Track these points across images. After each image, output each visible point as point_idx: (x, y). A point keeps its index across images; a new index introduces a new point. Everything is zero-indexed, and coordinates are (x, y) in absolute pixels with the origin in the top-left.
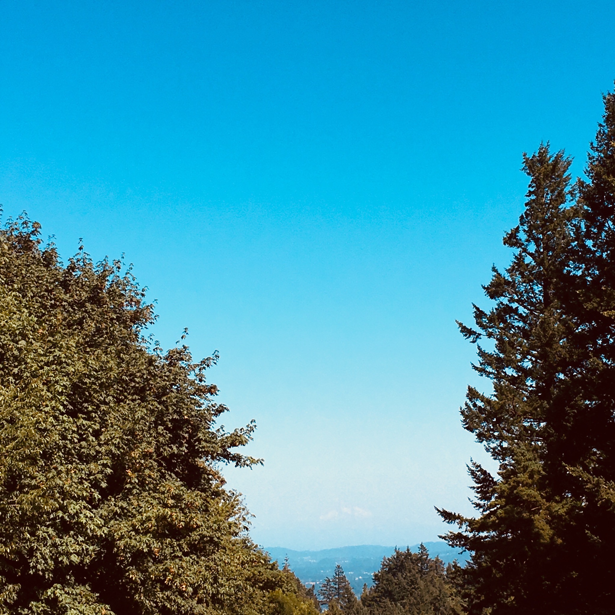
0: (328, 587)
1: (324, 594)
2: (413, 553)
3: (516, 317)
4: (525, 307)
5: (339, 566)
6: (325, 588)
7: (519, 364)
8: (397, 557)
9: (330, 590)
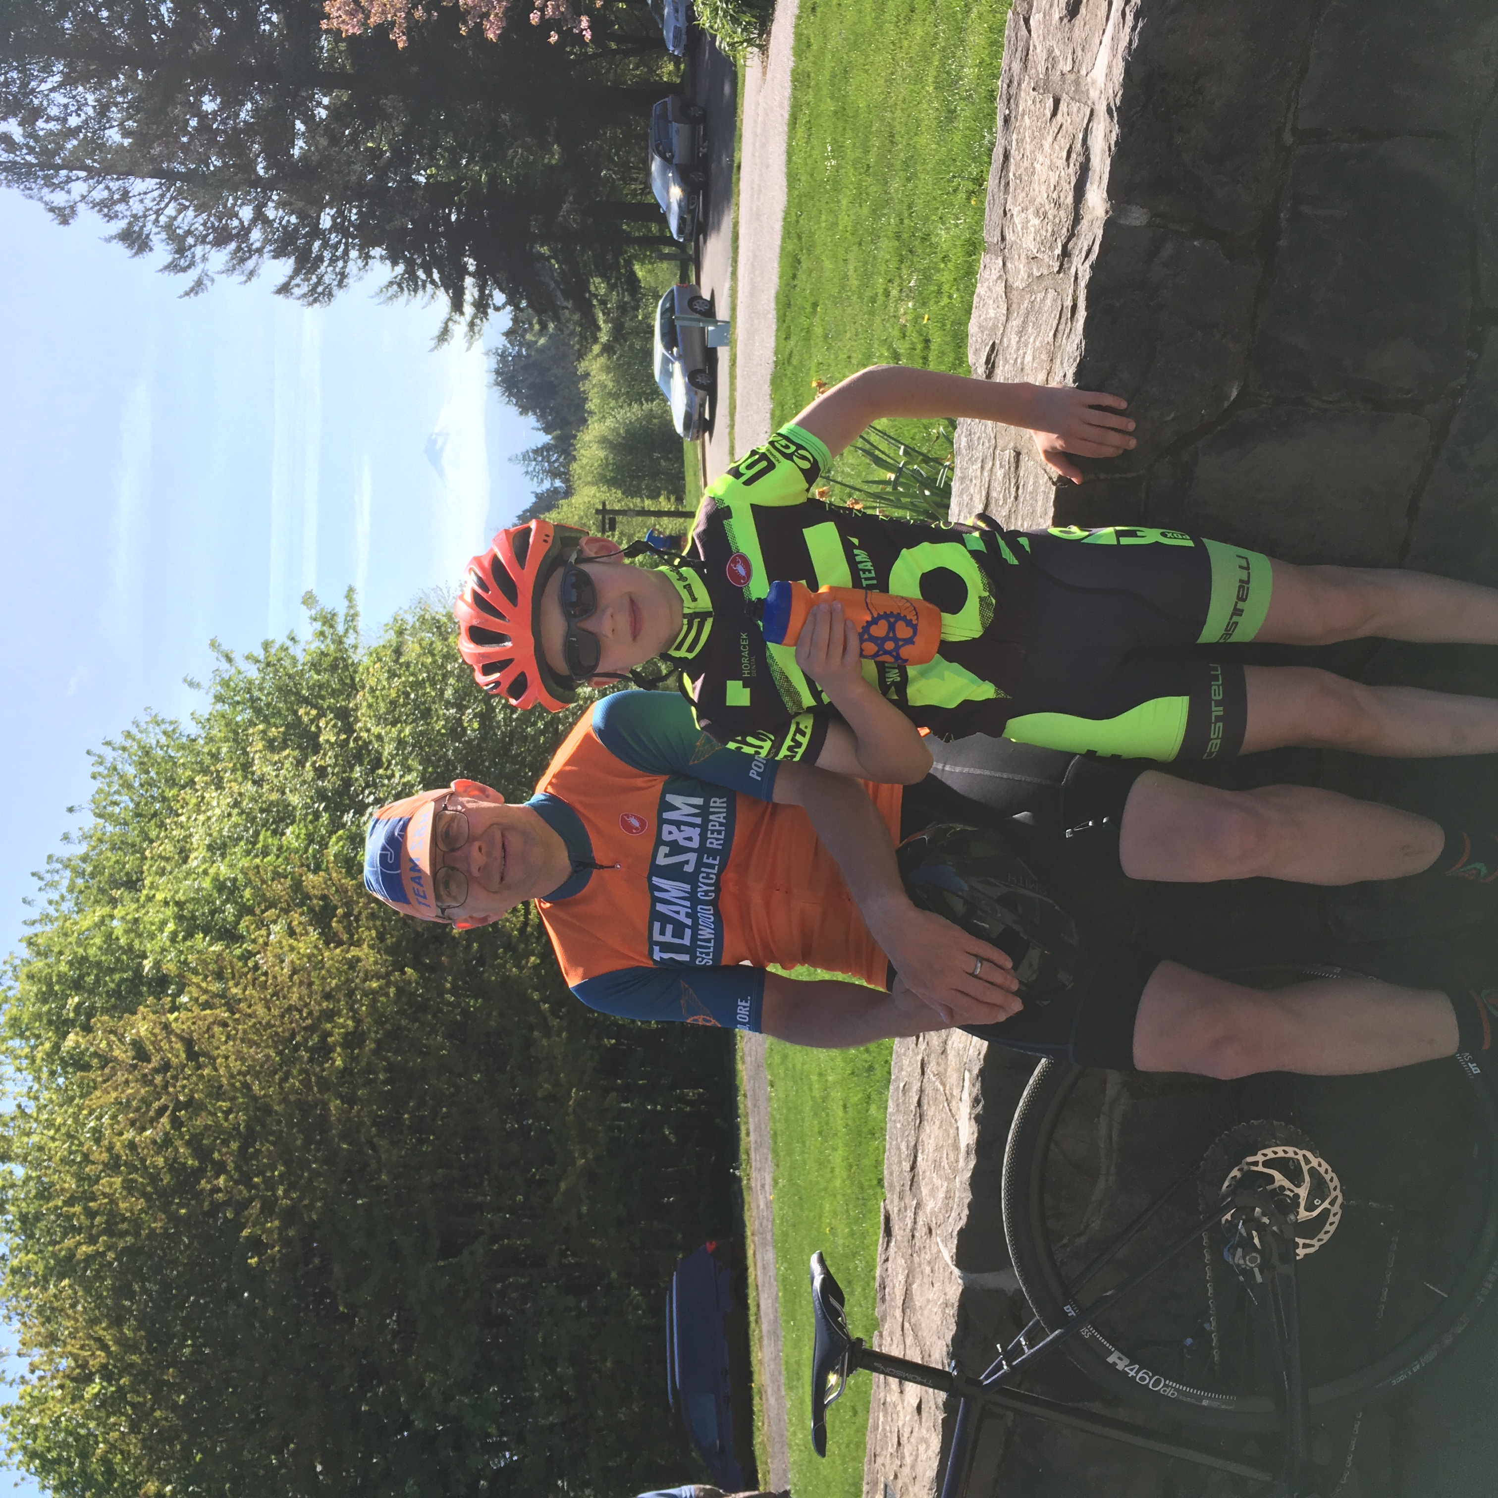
0: (534, 473)
2: (496, 366)
4: (167, 205)
5: (510, 460)
6: (535, 478)
8: (499, 385)
9: (538, 472)
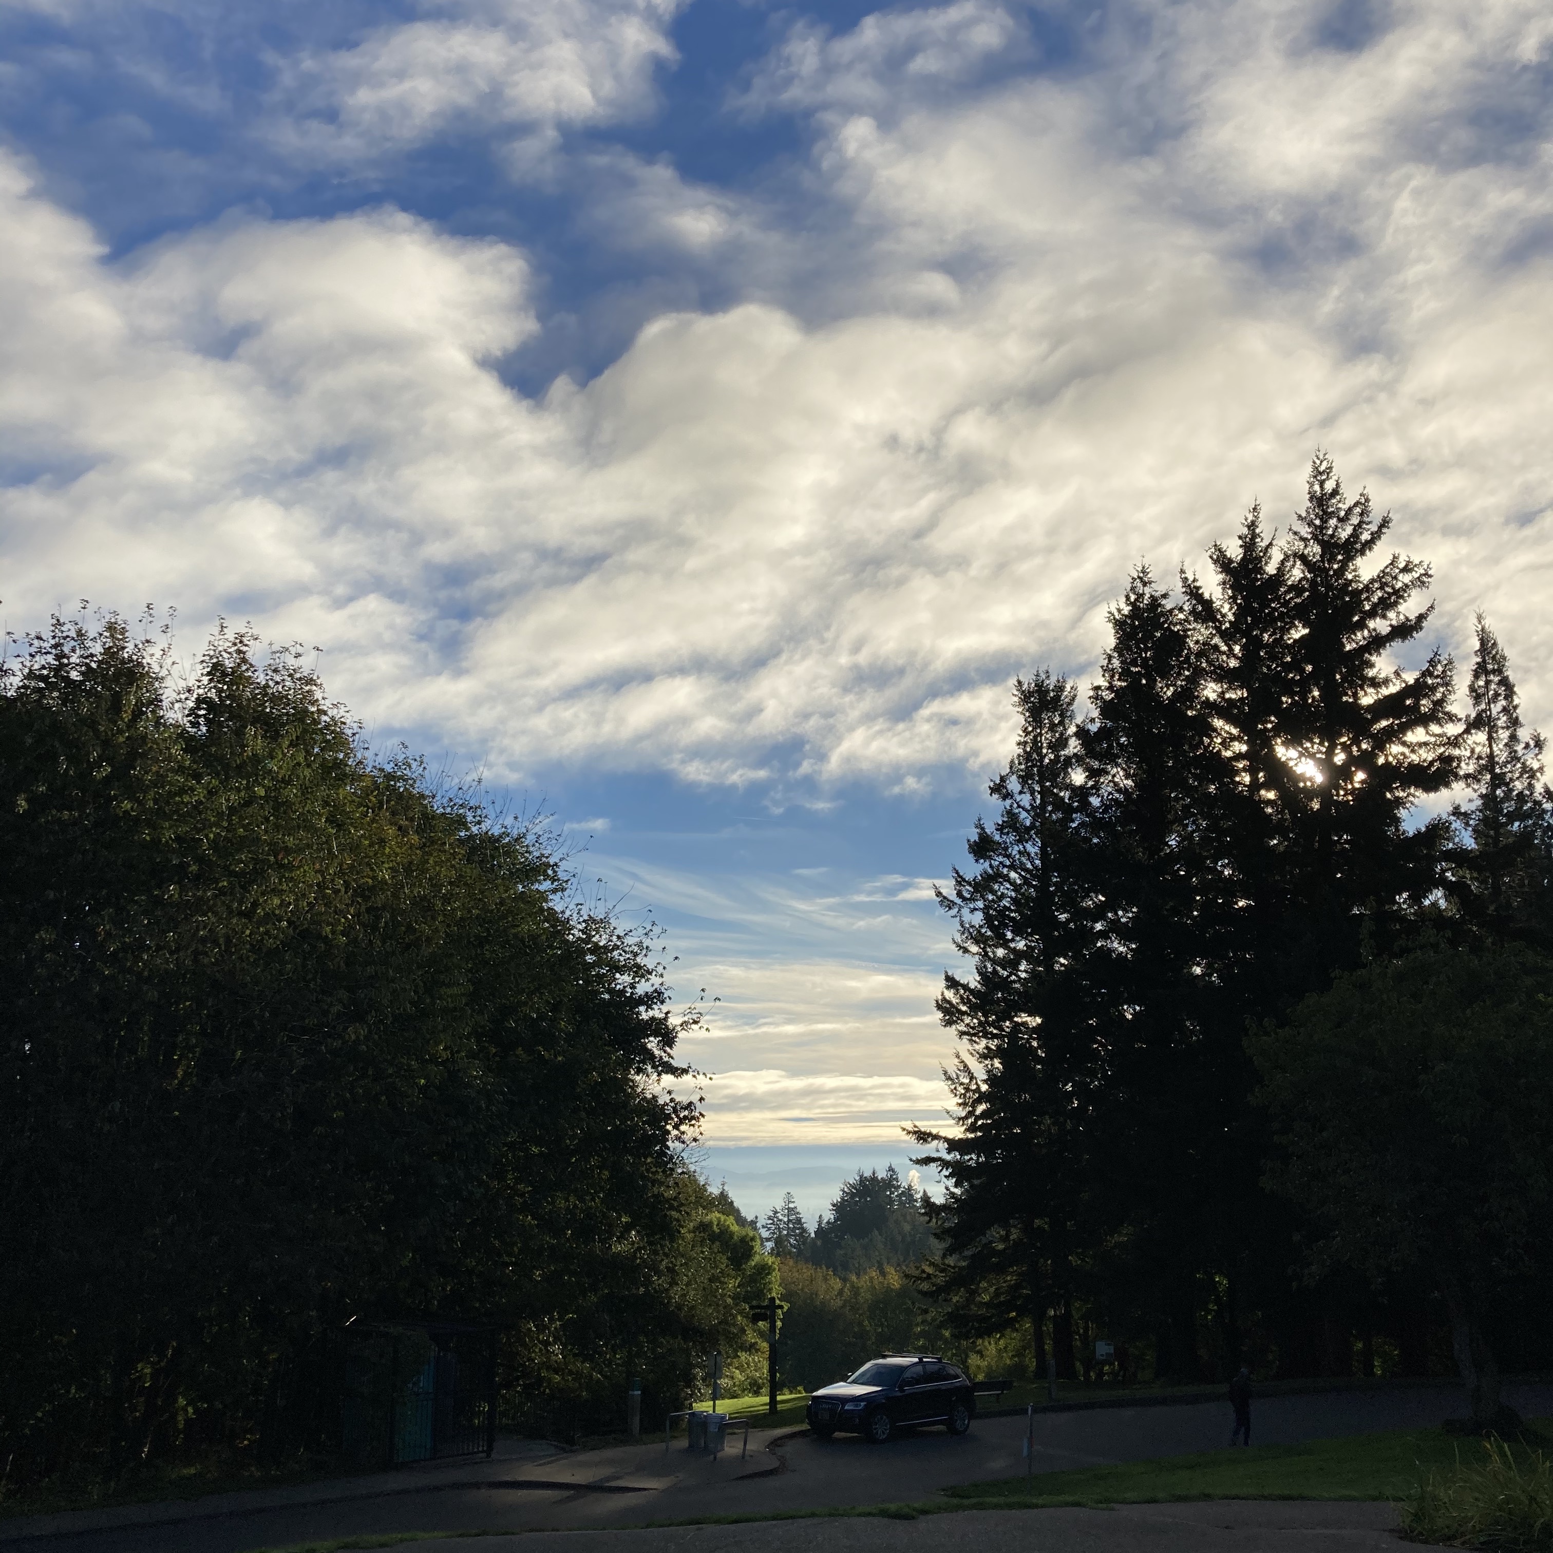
0: (775, 1219)
1: (769, 1229)
2: (879, 1178)
3: (1008, 886)
5: (789, 1193)
6: (771, 1222)
7: (1012, 945)
8: (861, 1181)
9: (777, 1225)
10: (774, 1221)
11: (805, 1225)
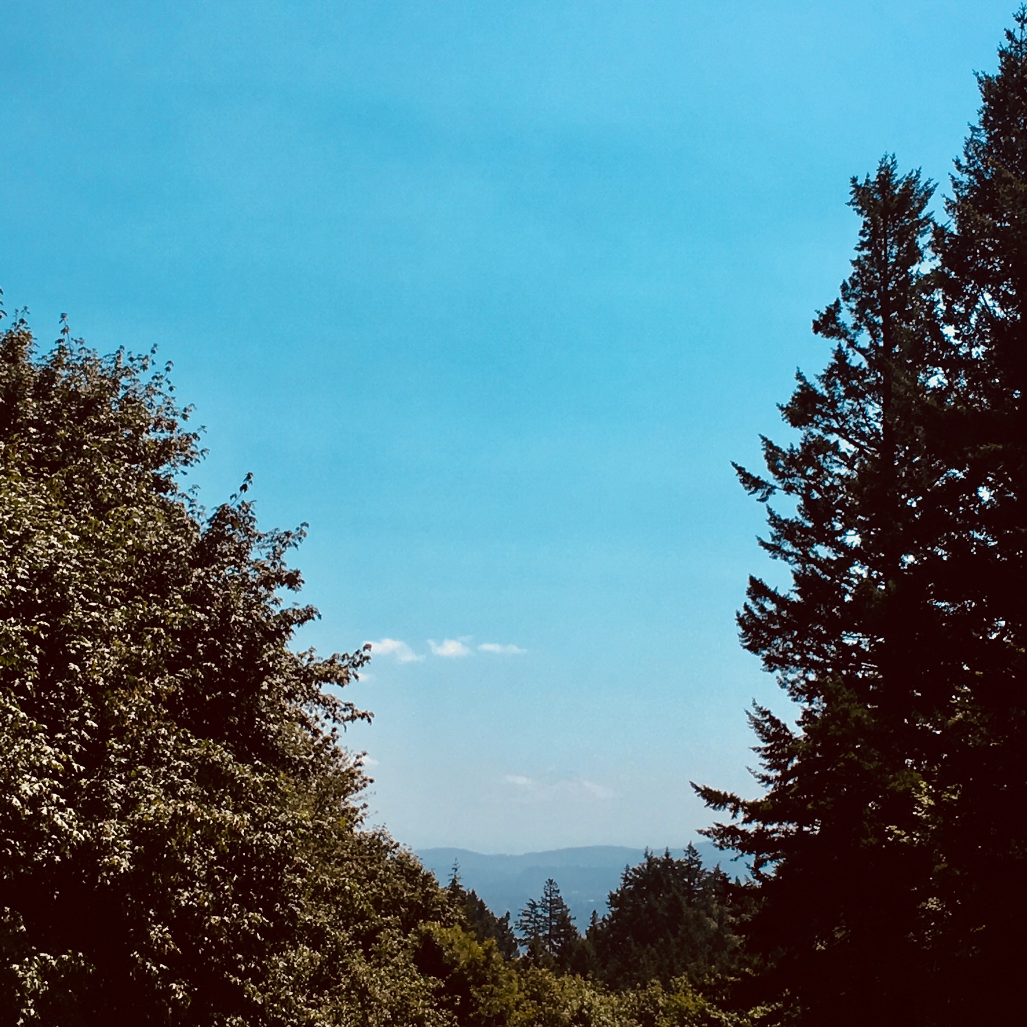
0: (533, 916)
1: (525, 928)
2: (675, 860)
3: (836, 458)
4: (851, 441)
5: (551, 882)
6: (527, 918)
7: (839, 539)
8: (649, 866)
9: (535, 922)
10: (531, 917)
11: (572, 923)
